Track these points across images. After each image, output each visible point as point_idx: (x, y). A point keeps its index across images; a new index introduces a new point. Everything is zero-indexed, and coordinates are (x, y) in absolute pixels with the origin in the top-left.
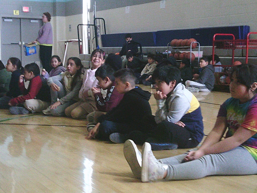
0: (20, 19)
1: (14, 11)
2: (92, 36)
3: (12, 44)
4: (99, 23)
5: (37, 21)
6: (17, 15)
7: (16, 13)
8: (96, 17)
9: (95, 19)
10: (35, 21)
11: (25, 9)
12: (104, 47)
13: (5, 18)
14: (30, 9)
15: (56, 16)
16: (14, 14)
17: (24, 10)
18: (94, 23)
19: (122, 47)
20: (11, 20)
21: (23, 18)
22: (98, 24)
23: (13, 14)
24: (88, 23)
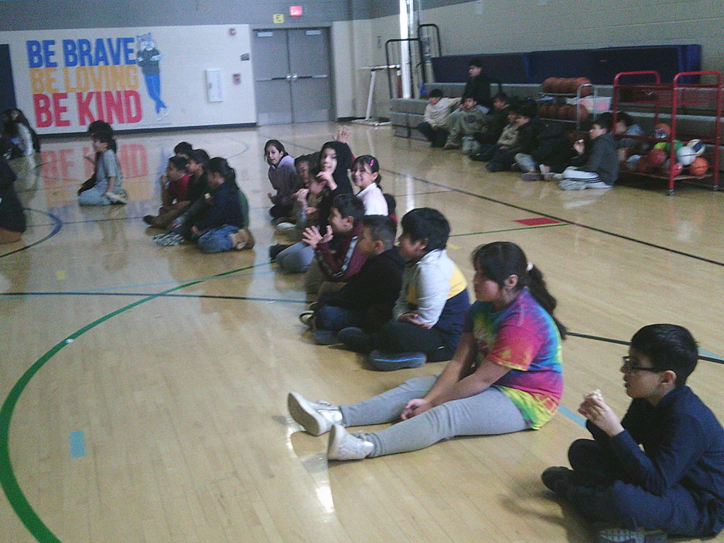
0: (287, 29)
1: (275, 16)
2: (416, 61)
3: (273, 79)
4: (428, 33)
5: (318, 32)
6: (281, 24)
7: (279, 20)
8: (421, 24)
9: (420, 27)
10: (316, 31)
11: (295, 12)
12: (437, 84)
13: (258, 30)
14: (303, 10)
15: (352, 19)
16: (275, 22)
17: (292, 14)
18: (419, 35)
19: (464, 84)
20: (269, 34)
21: (291, 29)
22: (425, 36)
23: (273, 23)
24: (409, 35)
